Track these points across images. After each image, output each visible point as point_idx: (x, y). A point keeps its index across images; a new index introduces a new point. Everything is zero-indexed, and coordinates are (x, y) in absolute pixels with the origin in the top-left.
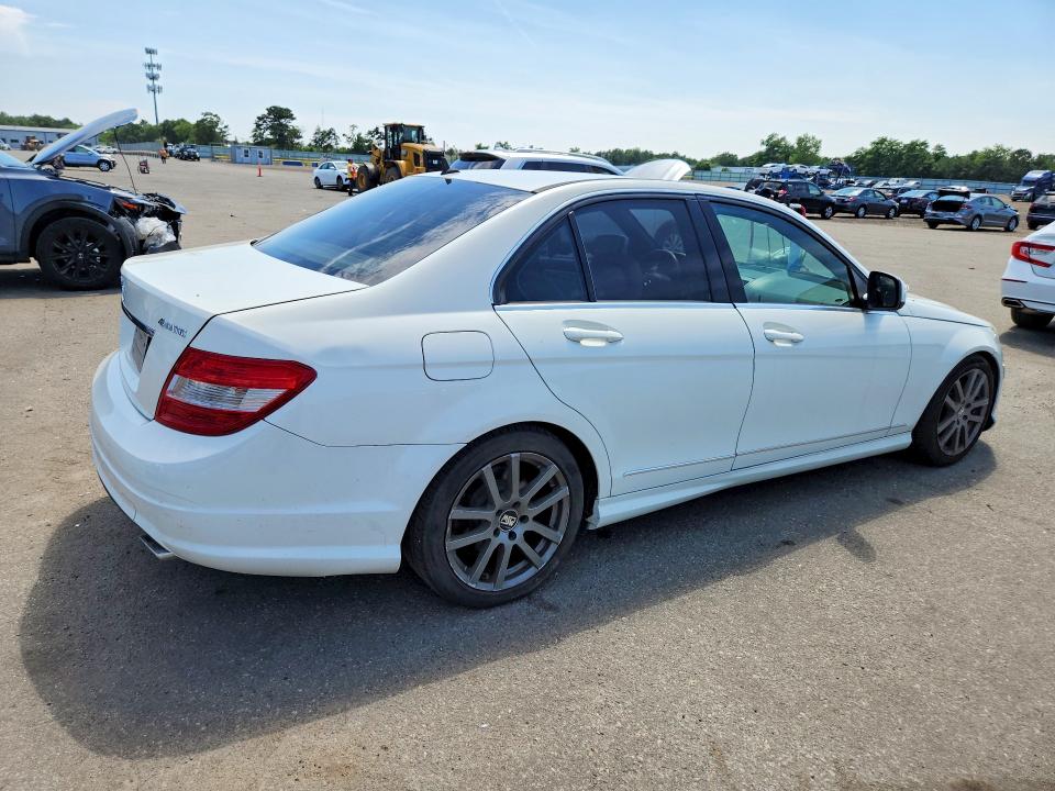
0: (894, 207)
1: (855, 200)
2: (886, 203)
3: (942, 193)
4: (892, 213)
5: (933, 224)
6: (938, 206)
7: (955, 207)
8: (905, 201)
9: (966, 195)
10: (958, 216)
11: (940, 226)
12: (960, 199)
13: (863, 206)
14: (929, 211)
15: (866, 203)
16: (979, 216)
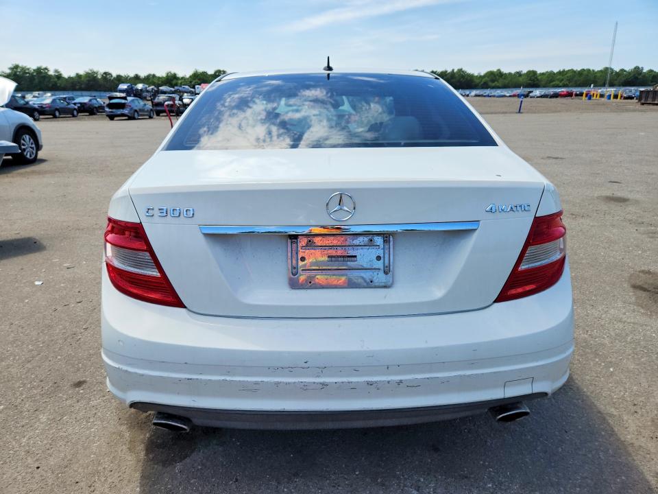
0: (75, 109)
1: (49, 106)
2: (69, 106)
3: (111, 98)
4: (75, 113)
5: (112, 117)
6: (111, 106)
7: (122, 106)
8: (79, 105)
9: (125, 98)
10: (126, 111)
11: (116, 118)
12: (123, 101)
13: (57, 109)
14: (107, 109)
15: (58, 107)
16: (136, 111)
